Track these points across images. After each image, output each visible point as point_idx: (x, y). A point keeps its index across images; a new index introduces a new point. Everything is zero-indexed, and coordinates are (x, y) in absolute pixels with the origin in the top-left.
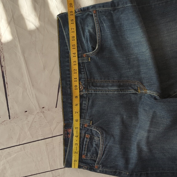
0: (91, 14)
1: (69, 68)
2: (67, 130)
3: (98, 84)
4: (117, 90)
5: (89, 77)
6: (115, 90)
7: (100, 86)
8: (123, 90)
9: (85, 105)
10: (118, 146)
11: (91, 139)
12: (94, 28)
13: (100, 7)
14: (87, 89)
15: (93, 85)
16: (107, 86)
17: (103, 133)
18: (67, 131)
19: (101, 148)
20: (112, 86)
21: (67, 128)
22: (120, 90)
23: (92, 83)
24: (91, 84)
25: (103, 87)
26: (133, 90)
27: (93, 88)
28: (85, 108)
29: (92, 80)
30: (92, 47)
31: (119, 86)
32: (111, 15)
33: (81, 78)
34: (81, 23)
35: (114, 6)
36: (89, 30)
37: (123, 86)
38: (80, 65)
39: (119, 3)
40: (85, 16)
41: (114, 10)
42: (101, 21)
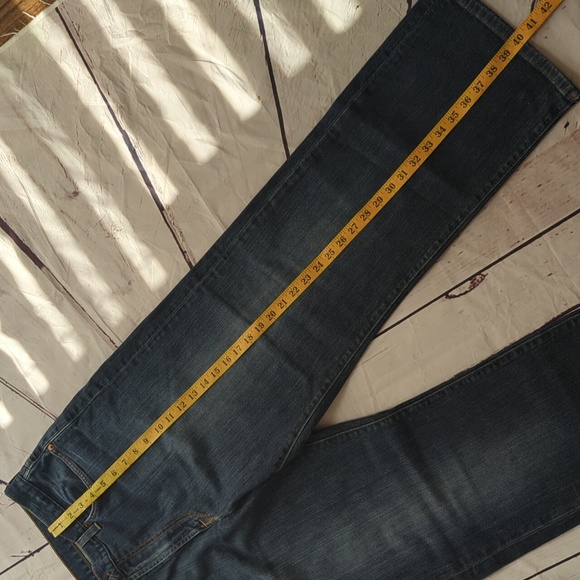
0: (47, 454)
4: (170, 546)
5: (115, 556)
6: (167, 549)
7: (144, 558)
8: (179, 539)
12: (69, 473)
13: (53, 434)
14: (125, 576)
15: (131, 565)
16: (154, 550)
20: (160, 546)
22: (175, 543)
23: (128, 561)
24: (126, 565)
25: (149, 555)
26: (194, 531)
27: (134, 569)
29: (125, 557)
31: (169, 537)
32: (79, 433)
33: (105, 565)
34: (46, 478)
35: (72, 416)
36: (64, 482)
37: (175, 532)
38: (93, 544)
39: (78, 405)
40: (42, 464)
41: (76, 424)
42: (71, 454)
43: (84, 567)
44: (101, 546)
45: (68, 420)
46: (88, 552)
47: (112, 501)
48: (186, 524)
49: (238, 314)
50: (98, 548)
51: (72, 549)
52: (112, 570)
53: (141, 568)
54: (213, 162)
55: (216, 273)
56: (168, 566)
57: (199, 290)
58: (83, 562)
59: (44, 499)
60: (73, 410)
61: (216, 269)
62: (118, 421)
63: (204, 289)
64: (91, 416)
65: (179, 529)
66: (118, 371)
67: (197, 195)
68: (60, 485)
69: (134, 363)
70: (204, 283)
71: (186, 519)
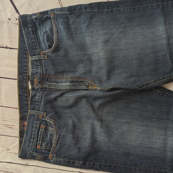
0: (49, 16)
1: (26, 64)
2: (23, 122)
3: (53, 80)
4: (70, 85)
5: (44, 73)
6: (68, 85)
7: (54, 82)
8: (75, 85)
9: (39, 98)
10: (70, 135)
11: (46, 129)
12: (51, 29)
13: (58, 11)
14: (42, 83)
15: (47, 81)
16: (61, 82)
17: (56, 124)
18: (23, 124)
19: (55, 138)
20: (65, 82)
21: (23, 121)
22: (73, 85)
23: (47, 79)
24: (46, 79)
25: (57, 82)
26: (84, 87)
27: (48, 83)
28: (39, 100)
29: (48, 76)
30: (49, 46)
31: (72, 82)
32: (68, 19)
33: (37, 73)
35: (71, 11)
36: (46, 32)
37: (75, 82)
38: (37, 62)
39: (77, 8)
40: (43, 18)
41: (70, 15)
42: (58, 23)
43: (25, 68)
44: (40, 65)
45: (68, 11)
46: (32, 64)
47: (60, 52)
48: (83, 82)
49: (165, 24)
50: (38, 65)
51: (26, 58)
52: (39, 77)
53: (51, 85)
55: (170, 5)
56: (62, 92)
57: (158, 5)
58: (26, 66)
59: (32, 31)
60: (73, 9)
61: (171, 3)
62: (88, 26)
63: (161, 6)
64: (78, 17)
65: (78, 82)
66: (103, 9)
68: (44, 31)
69: (112, 11)
70: (163, 5)
71: (84, 80)
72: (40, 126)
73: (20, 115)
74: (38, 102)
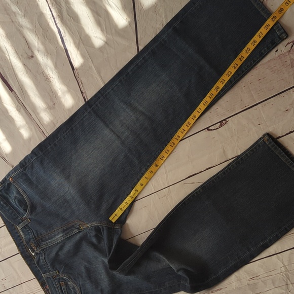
0: (9, 182)
2: (46, 287)
3: (47, 238)
4: (63, 236)
5: (36, 235)
6: (61, 237)
7: (49, 239)
8: (68, 233)
10: (88, 282)
11: (66, 284)
12: (18, 192)
13: (13, 173)
14: (40, 246)
15: (43, 241)
16: (55, 236)
17: (70, 277)
18: (46, 289)
19: (77, 290)
20: (58, 234)
22: (66, 234)
23: (41, 239)
24: (40, 241)
25: (52, 238)
26: (76, 230)
27: (44, 243)
29: (41, 237)
30: (24, 210)
31: (64, 231)
32: (26, 175)
33: (30, 239)
34: (7, 193)
35: (24, 166)
36: (15, 197)
37: (67, 229)
38: (26, 228)
39: (26, 161)
40: (6, 187)
41: (25, 170)
42: (20, 184)
43: (19, 238)
44: (29, 230)
45: (21, 168)
46: (23, 232)
47: (38, 209)
48: (73, 226)
49: (108, 126)
50: (28, 231)
51: (15, 229)
52: (33, 242)
53: (47, 243)
54: (101, 49)
55: (99, 105)
56: (60, 245)
57: (89, 113)
58: (19, 236)
59: (5, 203)
60: (24, 163)
61: (99, 103)
62: (44, 172)
63: (92, 112)
64: (32, 167)
65: (69, 228)
66: (46, 148)
67: (91, 65)
68: (13, 198)
69: (55, 145)
70: (93, 109)
71: (74, 224)
72: (60, 284)
73: (40, 283)
74: (44, 265)
